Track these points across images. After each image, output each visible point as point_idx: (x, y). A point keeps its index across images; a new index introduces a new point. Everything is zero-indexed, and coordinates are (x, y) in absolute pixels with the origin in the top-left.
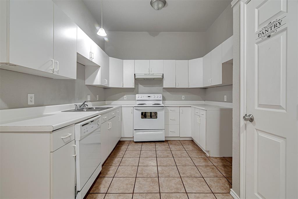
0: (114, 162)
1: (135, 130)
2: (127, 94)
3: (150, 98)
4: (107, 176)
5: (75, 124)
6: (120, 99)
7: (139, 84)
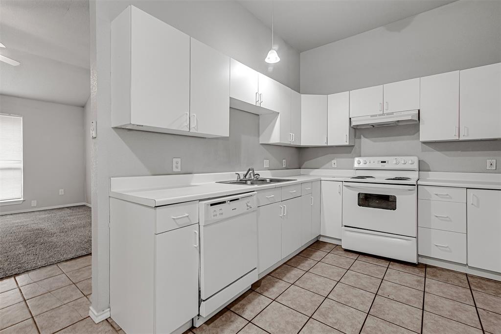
0: (288, 275)
1: (345, 226)
2: (337, 158)
3: (386, 166)
4: (266, 294)
5: (200, 200)
6: (325, 166)
7: (362, 136)
